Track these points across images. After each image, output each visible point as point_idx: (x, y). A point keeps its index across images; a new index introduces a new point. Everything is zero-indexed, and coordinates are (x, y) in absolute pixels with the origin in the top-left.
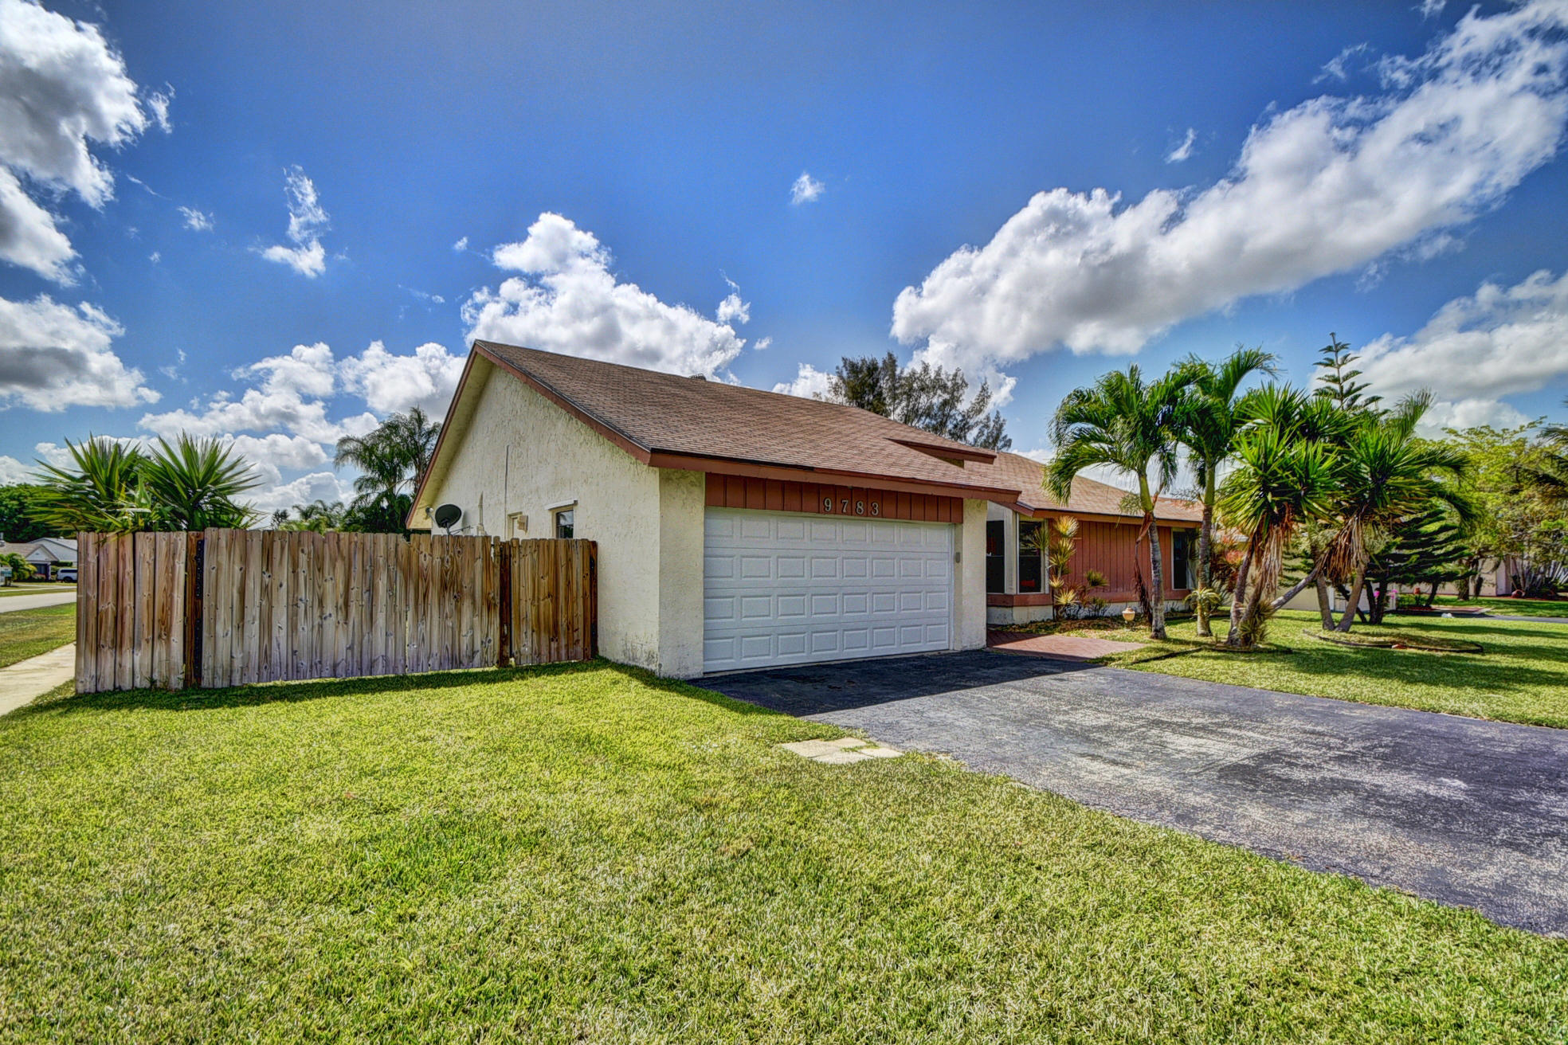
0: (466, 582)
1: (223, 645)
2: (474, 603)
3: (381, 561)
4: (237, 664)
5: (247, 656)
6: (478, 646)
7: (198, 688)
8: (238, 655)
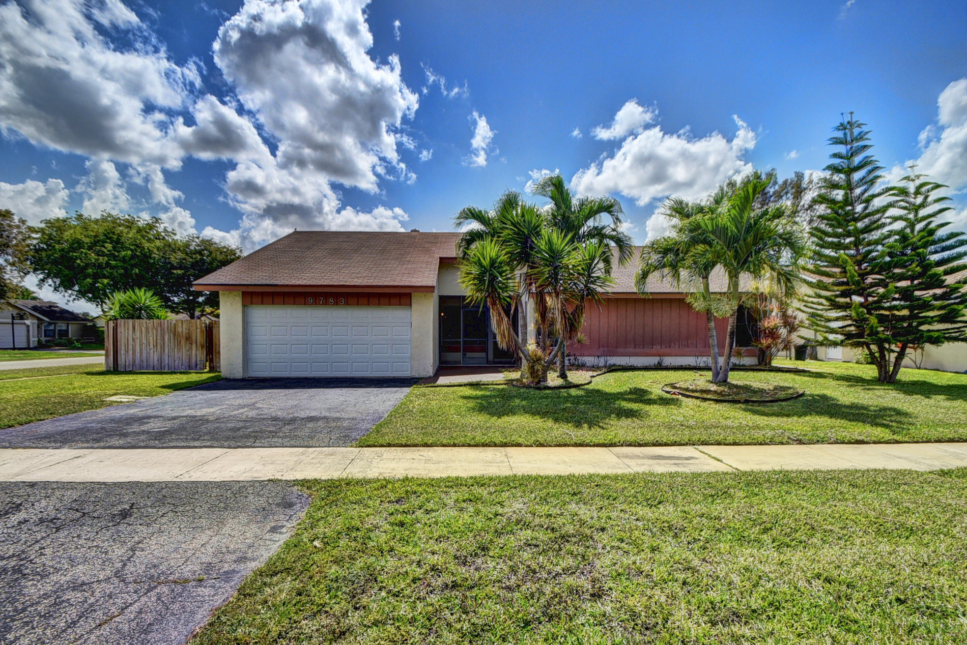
0: (194, 338)
1: (123, 357)
2: (196, 346)
3: (166, 329)
4: (127, 364)
5: (129, 361)
6: (198, 362)
7: (117, 370)
8: (127, 361)
